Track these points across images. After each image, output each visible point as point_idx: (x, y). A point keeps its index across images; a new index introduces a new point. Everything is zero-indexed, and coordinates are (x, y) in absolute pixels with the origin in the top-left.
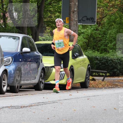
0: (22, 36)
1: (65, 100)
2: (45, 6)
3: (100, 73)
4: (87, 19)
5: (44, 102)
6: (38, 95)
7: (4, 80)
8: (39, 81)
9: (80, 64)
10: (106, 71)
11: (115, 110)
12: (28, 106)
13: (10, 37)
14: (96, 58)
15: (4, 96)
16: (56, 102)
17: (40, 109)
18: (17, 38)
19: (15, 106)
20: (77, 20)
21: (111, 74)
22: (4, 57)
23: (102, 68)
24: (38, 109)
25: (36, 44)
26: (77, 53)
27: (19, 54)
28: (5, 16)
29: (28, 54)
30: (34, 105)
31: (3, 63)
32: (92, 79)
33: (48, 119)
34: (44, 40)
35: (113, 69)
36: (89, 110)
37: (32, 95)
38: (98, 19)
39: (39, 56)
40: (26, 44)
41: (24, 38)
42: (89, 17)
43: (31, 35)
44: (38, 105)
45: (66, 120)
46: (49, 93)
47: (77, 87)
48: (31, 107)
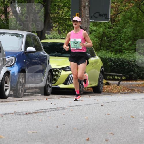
0: (26, 34)
1: (76, 106)
3: (114, 76)
4: (100, 15)
5: (52, 108)
7: (6, 83)
8: (46, 85)
9: (92, 66)
10: (121, 74)
11: (133, 118)
12: (34, 113)
13: (13, 34)
14: (110, 60)
15: (6, 101)
16: (65, 108)
17: (48, 116)
18: (21, 35)
19: (19, 113)
20: (89, 17)
21: (127, 77)
22: (6, 57)
23: (116, 71)
24: (45, 116)
25: (42, 43)
26: (88, 54)
27: (23, 53)
28: (7, 11)
29: (33, 54)
30: (41, 112)
31: (5, 64)
32: (106, 83)
33: (57, 127)
34: (51, 39)
35: (129, 72)
36: (103, 118)
37: (38, 100)
38: (112, 16)
39: (46, 56)
40: (31, 42)
41: (28, 36)
42: (101, 13)
43: (36, 33)
44: (45, 112)
45: (78, 129)
46: (57, 98)
47: (89, 92)
48: (37, 114)
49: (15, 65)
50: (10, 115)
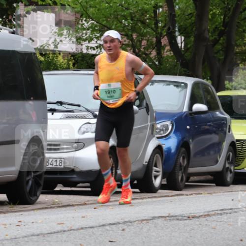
0: (193, 82)
2: (238, 23)
5: (233, 208)
6: (222, 194)
7: (156, 166)
8: (223, 168)
12: (202, 216)
13: (169, 83)
15: (155, 197)
17: (226, 222)
18: (183, 85)
19: (176, 216)
22: (157, 122)
24: (221, 221)
25: (220, 97)
27: (187, 115)
28: (161, 43)
29: (202, 116)
30: (214, 215)
31: (155, 133)
33: (241, 240)
37: (209, 195)
39: (225, 119)
40: (200, 96)
41: (195, 85)
43: (210, 79)
44: (221, 214)
46: (243, 191)
48: (208, 218)
49: (172, 135)
50: (161, 220)
